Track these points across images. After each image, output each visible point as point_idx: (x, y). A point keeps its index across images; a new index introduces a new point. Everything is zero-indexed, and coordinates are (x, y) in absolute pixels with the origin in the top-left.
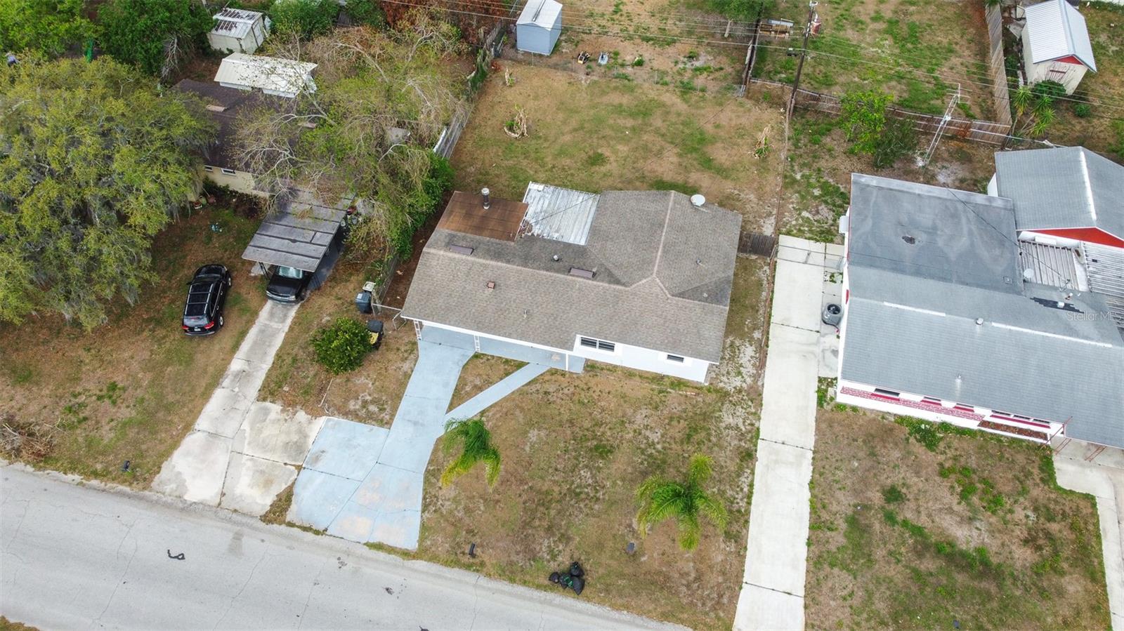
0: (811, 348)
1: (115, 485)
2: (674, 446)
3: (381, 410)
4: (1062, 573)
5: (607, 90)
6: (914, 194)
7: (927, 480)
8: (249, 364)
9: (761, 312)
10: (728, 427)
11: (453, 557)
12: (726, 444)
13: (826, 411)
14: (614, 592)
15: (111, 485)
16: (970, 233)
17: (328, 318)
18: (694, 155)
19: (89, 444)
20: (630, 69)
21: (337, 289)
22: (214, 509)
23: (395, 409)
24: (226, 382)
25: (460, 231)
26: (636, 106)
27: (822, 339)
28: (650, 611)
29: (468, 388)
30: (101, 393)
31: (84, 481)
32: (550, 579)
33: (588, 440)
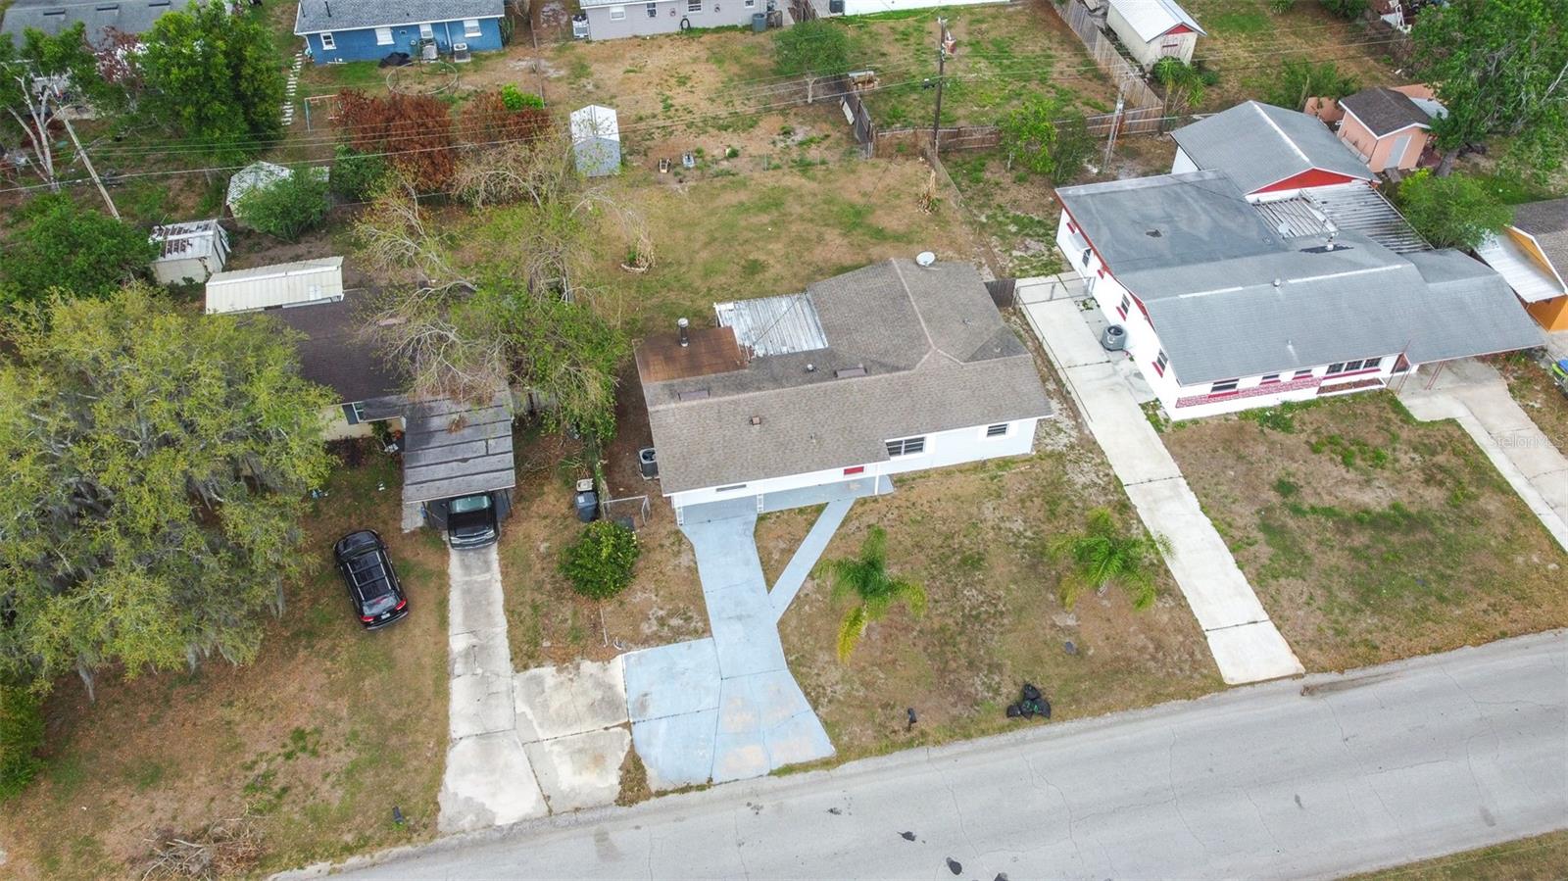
0: (1113, 380)
1: (386, 851)
2: (1044, 527)
3: (686, 620)
4: (1476, 498)
5: (714, 192)
7: (1305, 462)
8: (476, 636)
10: (1085, 487)
11: (885, 742)
13: (1169, 435)
14: (1084, 699)
15: (380, 853)
17: (547, 544)
18: (859, 230)
19: (314, 816)
20: (725, 163)
21: (534, 508)
22: (547, 820)
23: (703, 613)
24: (458, 668)
25: (674, 378)
26: (760, 199)
27: (1117, 367)
28: (1133, 701)
29: (776, 556)
30: (287, 750)
31: (337, 866)
32: (1009, 716)
33: (949, 557)
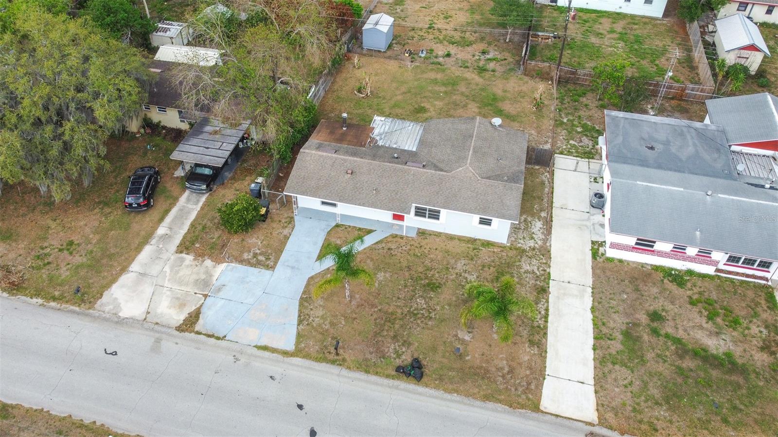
0: (585, 223)
1: (68, 306)
2: (487, 284)
3: (267, 259)
6: (651, 122)
7: (680, 307)
8: (171, 230)
9: (545, 200)
10: (526, 272)
11: (321, 355)
12: (525, 283)
13: (599, 262)
14: (446, 380)
15: (65, 306)
16: (695, 145)
18: (490, 107)
19: (51, 279)
20: (441, 59)
21: (236, 184)
22: (141, 322)
23: (277, 259)
24: (153, 241)
25: (326, 141)
27: (592, 217)
28: (474, 394)
30: (61, 247)
31: (45, 303)
32: (396, 371)
33: (422, 279)
